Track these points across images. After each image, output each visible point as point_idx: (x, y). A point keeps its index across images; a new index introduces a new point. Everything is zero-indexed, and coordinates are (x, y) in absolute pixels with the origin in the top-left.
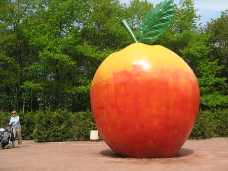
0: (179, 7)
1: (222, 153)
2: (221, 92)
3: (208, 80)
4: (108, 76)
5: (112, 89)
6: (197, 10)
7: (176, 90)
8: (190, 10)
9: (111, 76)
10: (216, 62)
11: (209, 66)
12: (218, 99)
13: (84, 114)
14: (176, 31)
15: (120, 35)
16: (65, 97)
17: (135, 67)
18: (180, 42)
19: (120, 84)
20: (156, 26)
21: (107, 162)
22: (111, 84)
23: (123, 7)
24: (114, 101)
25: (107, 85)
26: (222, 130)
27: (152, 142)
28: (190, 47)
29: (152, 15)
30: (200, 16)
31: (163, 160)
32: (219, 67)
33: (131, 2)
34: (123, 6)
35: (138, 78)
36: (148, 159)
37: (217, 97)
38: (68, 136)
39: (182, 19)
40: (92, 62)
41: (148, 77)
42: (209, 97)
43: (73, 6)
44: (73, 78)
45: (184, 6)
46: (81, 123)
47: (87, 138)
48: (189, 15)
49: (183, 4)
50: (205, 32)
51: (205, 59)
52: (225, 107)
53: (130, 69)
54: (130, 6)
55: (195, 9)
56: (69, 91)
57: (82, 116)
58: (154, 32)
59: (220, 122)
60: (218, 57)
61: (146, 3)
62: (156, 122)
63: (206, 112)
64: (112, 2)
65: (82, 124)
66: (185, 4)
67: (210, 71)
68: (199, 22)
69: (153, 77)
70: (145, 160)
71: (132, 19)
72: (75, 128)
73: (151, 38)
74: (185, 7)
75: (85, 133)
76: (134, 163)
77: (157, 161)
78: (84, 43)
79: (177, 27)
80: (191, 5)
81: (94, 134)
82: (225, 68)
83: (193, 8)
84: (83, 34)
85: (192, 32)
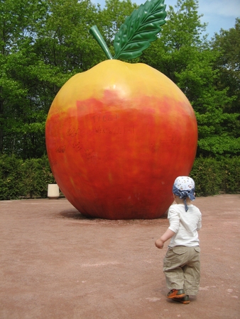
0: (176, 10)
1: (226, 213)
2: (232, 133)
3: (214, 116)
4: (70, 106)
5: (75, 124)
6: (202, 16)
7: (165, 126)
8: (191, 16)
9: (74, 106)
10: (225, 91)
11: (215, 97)
12: (227, 142)
13: (39, 162)
14: (170, 45)
15: (91, 51)
16: (13, 139)
17: (108, 93)
18: (176, 62)
19: (87, 117)
20: (139, 35)
21: (67, 225)
22: (74, 118)
23: (96, 10)
24: (78, 141)
25: (69, 119)
26: (229, 185)
27: (130, 198)
28: (190, 70)
29: (134, 20)
30: (205, 25)
31: (145, 222)
32: (229, 98)
33: (107, 2)
34: (96, 7)
35: (112, 109)
36: (125, 221)
37: (226, 140)
38: (17, 192)
39: (180, 29)
40: (51, 88)
41: (125, 107)
42: (214, 140)
43: (22, 6)
44: (24, 112)
45: (182, 9)
46: (35, 174)
47: (44, 194)
48: (190, 23)
49: (182, 7)
50: (212, 48)
51: (211, 86)
52: (235, 154)
53: (100, 96)
54: (106, 8)
55: (198, 14)
56: (19, 130)
57: (36, 165)
58: (135, 44)
59: (228, 174)
60: (229, 84)
61: (130, 3)
62: (136, 170)
63: (209, 160)
64: (79, 2)
65: (36, 176)
66: (185, 7)
67: (216, 104)
68: (204, 34)
69: (132, 107)
70: (120, 222)
71: (108, 28)
72: (27, 181)
73: (131, 53)
74: (185, 11)
75: (41, 187)
76: (106, 226)
77: (137, 223)
78: (40, 61)
79: (172, 40)
80: (194, 8)
81: (53, 190)
82: (237, 99)
83: (197, 12)
84: (38, 49)
85: (193, 47)
